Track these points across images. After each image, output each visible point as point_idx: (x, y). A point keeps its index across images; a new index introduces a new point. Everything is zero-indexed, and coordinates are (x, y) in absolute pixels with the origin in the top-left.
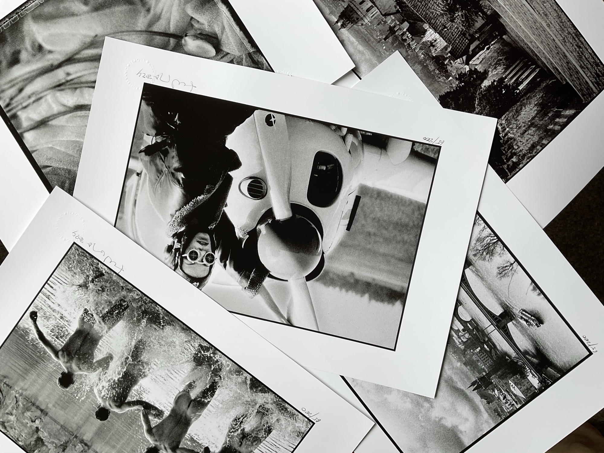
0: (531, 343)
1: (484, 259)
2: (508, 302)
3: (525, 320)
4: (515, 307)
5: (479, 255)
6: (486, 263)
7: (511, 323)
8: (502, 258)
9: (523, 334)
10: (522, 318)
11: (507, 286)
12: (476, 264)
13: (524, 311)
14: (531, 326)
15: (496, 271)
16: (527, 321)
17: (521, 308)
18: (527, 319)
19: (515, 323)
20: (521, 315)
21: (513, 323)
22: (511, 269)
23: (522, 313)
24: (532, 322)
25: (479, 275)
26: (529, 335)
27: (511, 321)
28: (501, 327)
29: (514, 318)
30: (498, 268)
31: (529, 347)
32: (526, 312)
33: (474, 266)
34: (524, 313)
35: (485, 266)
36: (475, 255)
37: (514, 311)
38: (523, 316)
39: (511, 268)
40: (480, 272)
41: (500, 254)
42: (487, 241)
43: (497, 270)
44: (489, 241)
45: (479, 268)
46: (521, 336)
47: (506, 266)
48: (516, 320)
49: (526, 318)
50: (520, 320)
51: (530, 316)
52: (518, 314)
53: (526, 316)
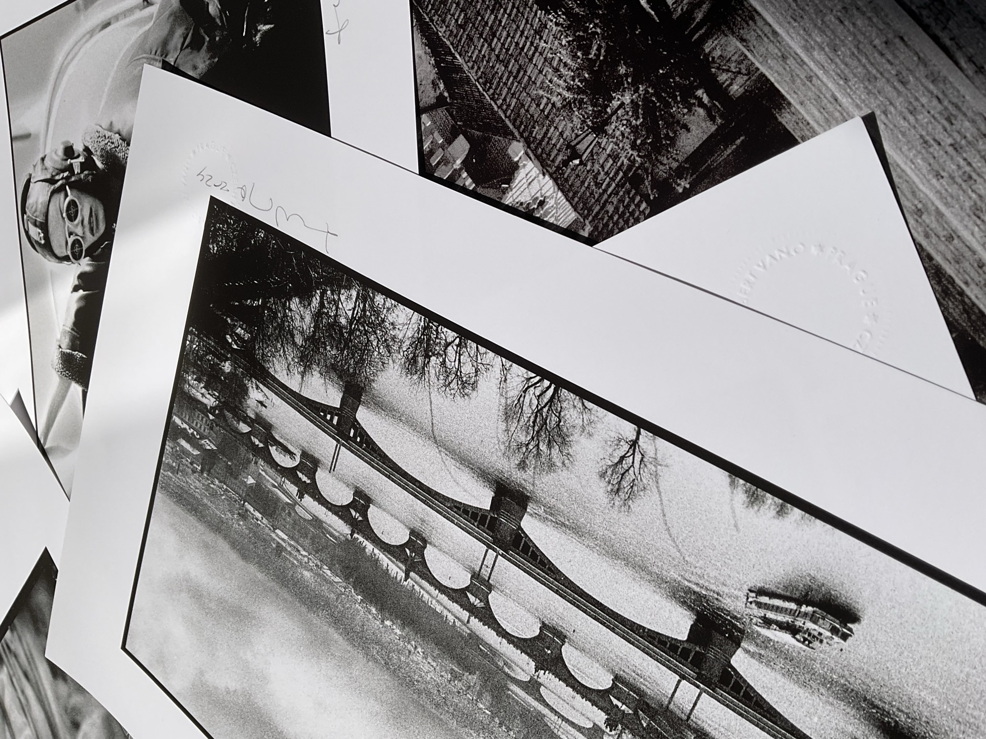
0: (853, 712)
1: (551, 466)
2: (693, 579)
3: (784, 627)
4: (726, 590)
5: (531, 461)
6: (563, 475)
7: (739, 651)
8: (595, 436)
9: (804, 685)
10: (767, 622)
11: (659, 523)
12: (539, 493)
13: (761, 592)
14: (816, 644)
15: (599, 491)
16: (793, 630)
17: (746, 588)
18: (788, 619)
19: (752, 648)
20: (762, 612)
21: (747, 651)
22: (642, 460)
23: (759, 605)
24: (810, 625)
25: (563, 524)
26: (828, 683)
27: (739, 646)
28: (715, 680)
29: (742, 632)
30: (603, 475)
31: (850, 728)
32: (772, 595)
33: (537, 502)
34: (764, 599)
35: (562, 486)
36: (522, 465)
37: (728, 604)
38: (771, 615)
39: (638, 457)
40: (560, 512)
41: (583, 428)
42: (530, 406)
43: (603, 484)
44: (535, 402)
45: (553, 502)
46: (800, 691)
47: (622, 458)
48: (753, 637)
49: (780, 618)
50: (764, 632)
51: (793, 606)
52: (748, 611)
53: (777, 609)
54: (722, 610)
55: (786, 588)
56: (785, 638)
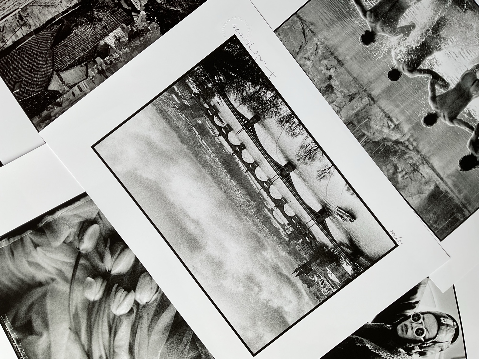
0: (346, 236)
1: (306, 164)
2: (326, 200)
3: (340, 216)
5: (302, 160)
7: (328, 218)
9: (339, 228)
10: (338, 214)
13: (340, 208)
14: (345, 221)
16: (342, 217)
18: (342, 215)
20: (337, 212)
22: (329, 172)
23: (338, 210)
24: (346, 217)
28: (320, 222)
29: (331, 214)
30: (318, 171)
32: (342, 209)
36: (299, 160)
41: (319, 159)
42: (309, 148)
43: (317, 173)
44: (311, 148)
47: (325, 170)
50: (336, 216)
51: (345, 213)
52: (335, 211)
53: (341, 212)
54: (329, 208)
55: (345, 209)
56: (340, 218)
